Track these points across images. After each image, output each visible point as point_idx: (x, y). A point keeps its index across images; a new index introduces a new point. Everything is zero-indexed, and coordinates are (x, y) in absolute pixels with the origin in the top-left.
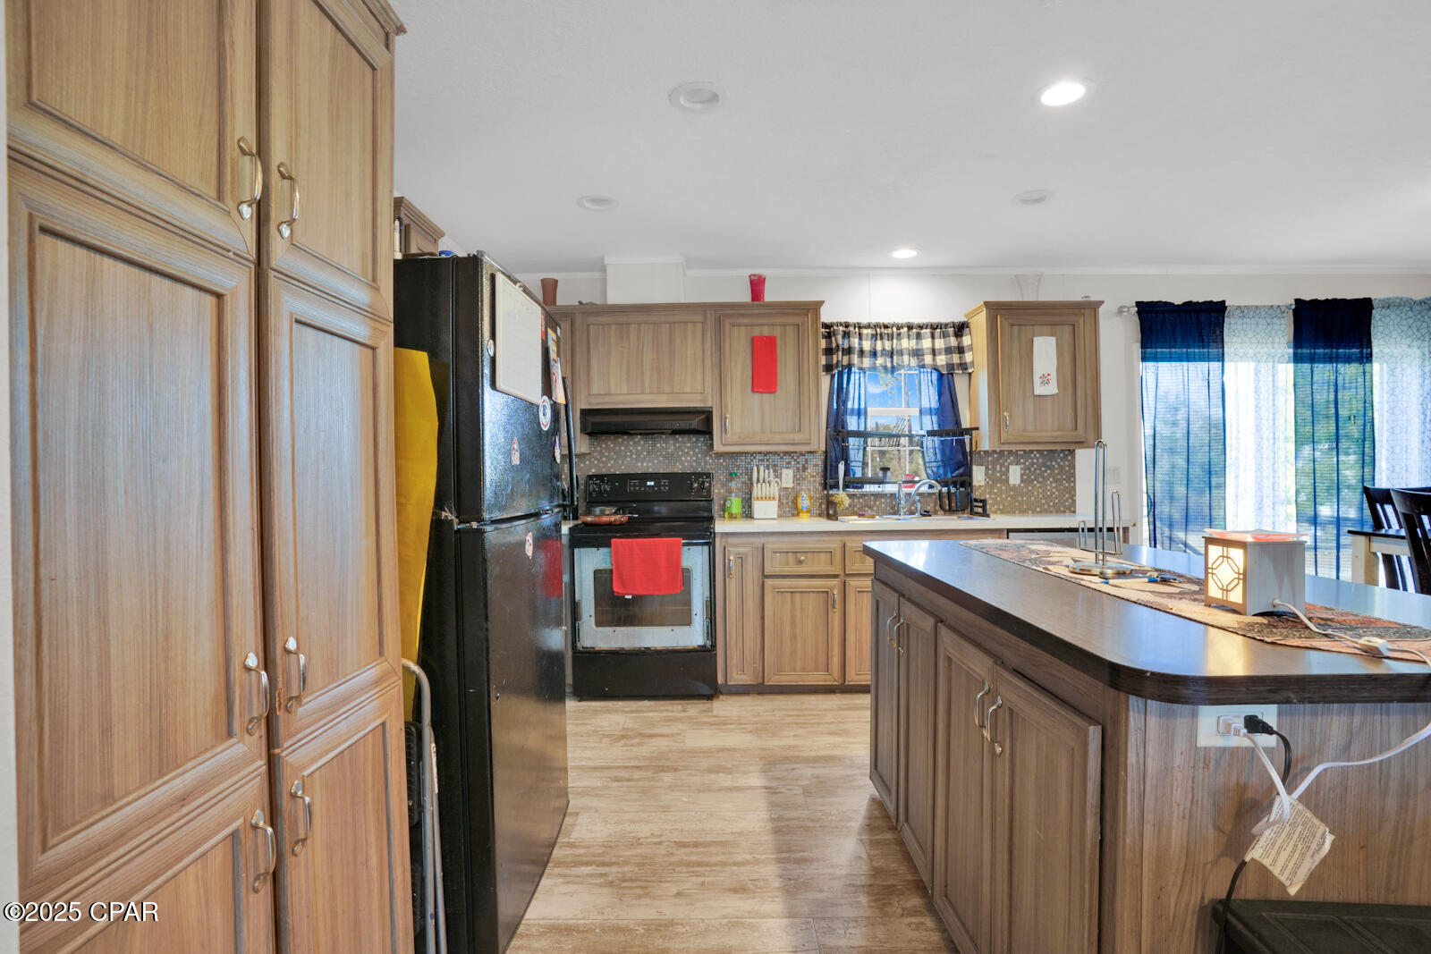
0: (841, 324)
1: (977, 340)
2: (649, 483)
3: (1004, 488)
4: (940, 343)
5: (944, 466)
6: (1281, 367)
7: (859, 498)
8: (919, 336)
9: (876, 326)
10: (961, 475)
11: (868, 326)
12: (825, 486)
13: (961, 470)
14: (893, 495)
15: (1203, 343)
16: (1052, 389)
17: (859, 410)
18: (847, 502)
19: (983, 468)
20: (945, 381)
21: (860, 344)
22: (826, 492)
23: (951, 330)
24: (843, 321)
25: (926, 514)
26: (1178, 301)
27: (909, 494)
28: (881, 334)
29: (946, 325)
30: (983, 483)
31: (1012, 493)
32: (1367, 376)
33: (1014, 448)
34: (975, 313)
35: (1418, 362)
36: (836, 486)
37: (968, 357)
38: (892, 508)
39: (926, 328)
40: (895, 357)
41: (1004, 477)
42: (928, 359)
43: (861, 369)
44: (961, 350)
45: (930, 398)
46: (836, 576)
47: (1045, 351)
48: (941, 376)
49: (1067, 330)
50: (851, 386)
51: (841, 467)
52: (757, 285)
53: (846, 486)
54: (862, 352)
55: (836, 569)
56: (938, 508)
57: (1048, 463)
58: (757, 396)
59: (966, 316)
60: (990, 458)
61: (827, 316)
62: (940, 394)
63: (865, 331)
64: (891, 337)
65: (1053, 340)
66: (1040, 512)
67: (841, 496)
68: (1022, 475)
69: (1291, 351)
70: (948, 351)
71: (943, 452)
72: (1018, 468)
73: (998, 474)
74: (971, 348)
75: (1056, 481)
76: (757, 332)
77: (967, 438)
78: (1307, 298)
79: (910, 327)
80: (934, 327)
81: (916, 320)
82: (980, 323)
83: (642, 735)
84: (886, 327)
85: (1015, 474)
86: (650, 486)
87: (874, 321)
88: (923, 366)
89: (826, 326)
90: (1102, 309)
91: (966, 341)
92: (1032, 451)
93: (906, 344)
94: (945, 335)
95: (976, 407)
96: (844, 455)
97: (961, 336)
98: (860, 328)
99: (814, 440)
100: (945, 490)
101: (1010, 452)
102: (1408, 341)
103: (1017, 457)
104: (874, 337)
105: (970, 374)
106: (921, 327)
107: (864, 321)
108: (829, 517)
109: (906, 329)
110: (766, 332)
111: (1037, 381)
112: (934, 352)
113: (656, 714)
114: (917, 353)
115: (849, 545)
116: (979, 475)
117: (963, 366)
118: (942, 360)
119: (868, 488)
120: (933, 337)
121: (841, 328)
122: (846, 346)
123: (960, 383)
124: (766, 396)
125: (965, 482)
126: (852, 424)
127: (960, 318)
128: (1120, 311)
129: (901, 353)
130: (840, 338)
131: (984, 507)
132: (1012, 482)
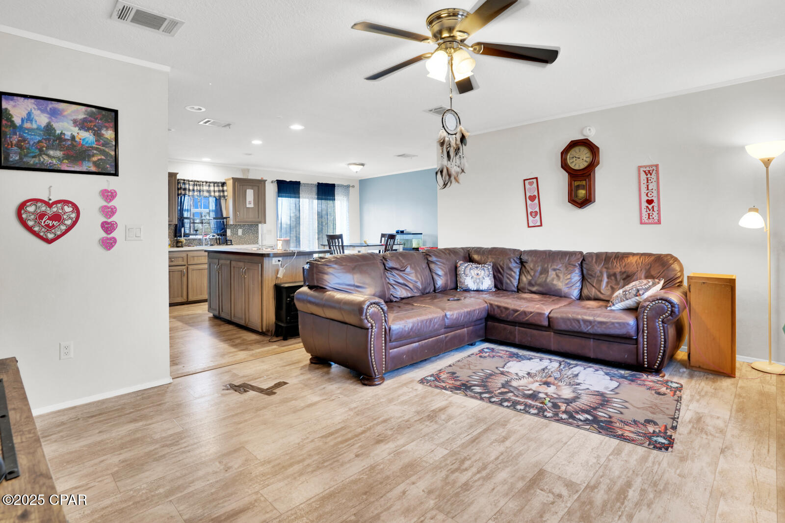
0: (182, 180)
1: (229, 188)
3: (236, 237)
4: (216, 189)
5: (217, 229)
6: (314, 201)
7: (188, 240)
8: (209, 186)
9: (195, 181)
10: (223, 232)
11: (192, 181)
12: (175, 236)
13: (223, 231)
14: (200, 239)
15: (294, 193)
16: (252, 206)
17: (188, 210)
18: (185, 241)
19: (230, 230)
20: (218, 201)
21: (189, 187)
22: (176, 238)
23: (220, 184)
25: (212, 245)
26: (288, 180)
27: (206, 239)
28: (196, 184)
29: (219, 183)
30: (230, 235)
31: (239, 238)
32: (334, 204)
33: (239, 223)
34: (229, 180)
35: (345, 202)
36: (181, 236)
37: (226, 194)
38: (200, 243)
39: (212, 183)
40: (201, 193)
41: (237, 233)
42: (212, 194)
43: (189, 196)
44: (223, 191)
45: (212, 206)
46: (184, 265)
47: (250, 194)
48: (216, 199)
49: (256, 188)
50: (185, 202)
51: (183, 229)
53: (184, 236)
54: (189, 190)
55: (185, 263)
56: (215, 243)
57: (250, 228)
59: (225, 180)
60: (232, 227)
61: (178, 177)
62: (216, 206)
63: (191, 183)
64: (200, 185)
65: (252, 191)
67: (183, 239)
68: (242, 232)
69: (316, 197)
70: (219, 191)
71: (217, 225)
72: (241, 230)
73: (235, 232)
74: (227, 191)
75: (253, 234)
77: (225, 220)
78: (321, 182)
79: (206, 182)
80: (214, 183)
81: (209, 180)
82: (230, 184)
84: (198, 182)
85: (240, 232)
87: (194, 179)
88: (211, 196)
89: (178, 180)
90: (266, 182)
91: (225, 188)
92: (245, 225)
93: (205, 188)
94: (218, 186)
95: (228, 209)
96: (183, 225)
97: (223, 187)
98: (189, 181)
99: (174, 220)
100: (218, 237)
101: (238, 225)
102: (343, 196)
103: (241, 226)
104: (194, 185)
105: (226, 199)
106: (210, 183)
107: (190, 179)
108: (177, 247)
109: (205, 183)
111: (248, 203)
112: (214, 191)
114: (209, 191)
115: (189, 255)
116: (229, 232)
117: (224, 196)
118: (217, 194)
119: (191, 237)
120: (214, 186)
121: (182, 181)
122: (184, 187)
123: (223, 202)
125: (224, 234)
126: (186, 214)
127: (223, 181)
128: (272, 182)
129: (203, 191)
130: (182, 184)
131: (231, 242)
132: (239, 234)
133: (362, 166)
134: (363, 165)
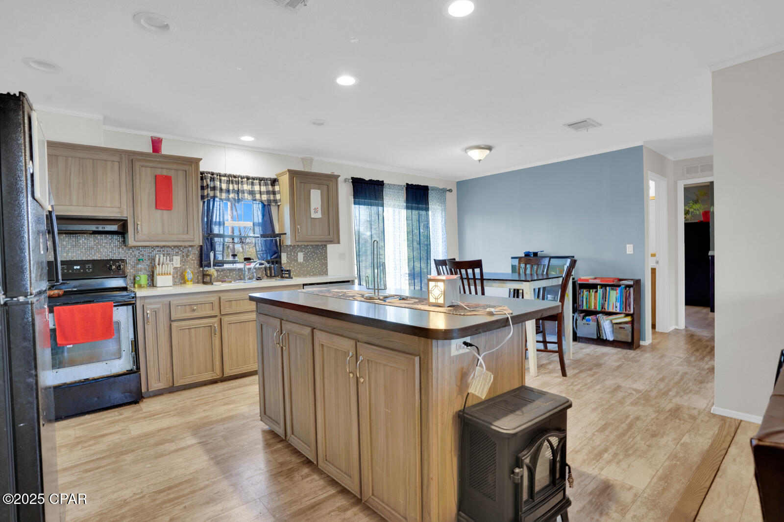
0: (209, 173)
1: (283, 188)
2: (75, 267)
3: (295, 264)
4: (263, 189)
5: (267, 253)
7: (220, 272)
8: (253, 184)
9: (230, 176)
10: (276, 258)
11: (225, 175)
12: (201, 265)
13: (276, 255)
14: (240, 270)
15: (376, 199)
16: (319, 215)
17: (219, 222)
18: (215, 274)
19: (286, 254)
20: (266, 208)
21: (220, 185)
22: (202, 269)
23: (269, 182)
24: (210, 171)
25: (259, 279)
26: (367, 179)
27: (249, 269)
28: (232, 181)
29: (267, 179)
30: (286, 262)
31: (299, 266)
33: (300, 244)
34: (282, 174)
35: (441, 212)
36: (209, 265)
37: (278, 197)
38: (240, 276)
39: (257, 180)
40: (240, 194)
41: (295, 258)
42: (258, 196)
43: (221, 199)
44: (274, 193)
45: (258, 216)
46: (215, 316)
47: (316, 197)
48: (264, 206)
49: (325, 187)
50: (215, 208)
51: (212, 254)
52: (156, 144)
53: (214, 265)
54: (221, 190)
55: (216, 312)
56: (264, 275)
57: (315, 251)
58: (159, 212)
59: (276, 175)
60: (289, 249)
61: (202, 168)
62: (263, 215)
63: (223, 178)
64: (238, 183)
65: (320, 191)
66: (312, 275)
67: (212, 270)
68: (304, 257)
69: (405, 204)
70: (268, 193)
71: (266, 245)
72: (302, 253)
73: (293, 257)
74: (279, 192)
75: (319, 260)
76: (158, 172)
77: (278, 239)
78: (410, 183)
79: (248, 178)
80: (261, 179)
81: (251, 175)
82: (285, 180)
83: (94, 438)
84: (235, 177)
85: (301, 257)
86: (77, 269)
87: (228, 173)
88: (255, 200)
89: (202, 173)
90: (339, 179)
91: (277, 188)
92: (308, 245)
93: (246, 187)
94: (266, 185)
95: (283, 222)
96: (212, 247)
97: (274, 186)
98: (220, 176)
99: (197, 239)
100: (268, 265)
101: (298, 246)
102: (438, 204)
103: (301, 248)
104: (228, 182)
105: (279, 206)
106: (254, 179)
107: (223, 172)
108: (204, 283)
109: (246, 179)
110: (165, 173)
111: (312, 211)
112: (261, 193)
113: (100, 422)
114: (252, 193)
115: (222, 298)
116: (284, 258)
117: (276, 201)
118: (265, 197)
119: (226, 266)
120: (260, 185)
121: (209, 175)
122: (212, 185)
123: (274, 210)
124: (165, 212)
125: (277, 261)
126: (216, 230)
127: (273, 176)
128: (346, 180)
129: (243, 192)
130: (209, 180)
131: (289, 274)
132: (299, 261)
133: (488, 151)
134: (489, 148)
